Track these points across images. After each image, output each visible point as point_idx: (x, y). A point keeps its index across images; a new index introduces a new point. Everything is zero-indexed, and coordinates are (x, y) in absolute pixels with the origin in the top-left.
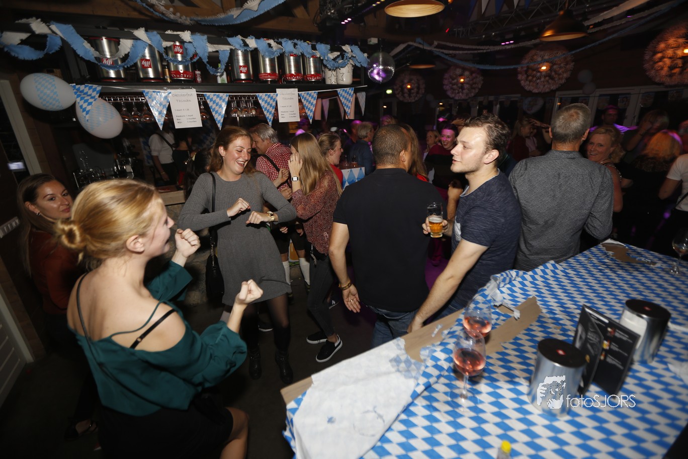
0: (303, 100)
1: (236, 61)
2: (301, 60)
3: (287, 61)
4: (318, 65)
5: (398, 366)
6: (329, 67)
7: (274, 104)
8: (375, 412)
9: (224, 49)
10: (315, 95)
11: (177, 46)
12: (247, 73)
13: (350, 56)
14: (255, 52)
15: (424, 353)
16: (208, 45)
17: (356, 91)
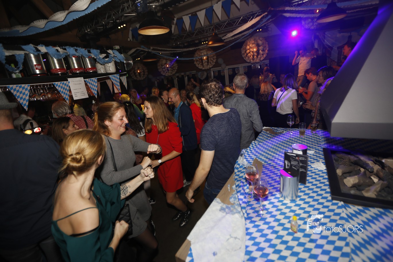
0: (88, 84)
1: (30, 61)
2: (80, 60)
3: (70, 60)
4: (93, 62)
5: (225, 211)
6: (101, 63)
8: (232, 237)
9: (20, 54)
10: (96, 80)
12: (42, 70)
13: (113, 56)
14: (45, 54)
15: (232, 200)
16: (4, 50)
17: (121, 76)
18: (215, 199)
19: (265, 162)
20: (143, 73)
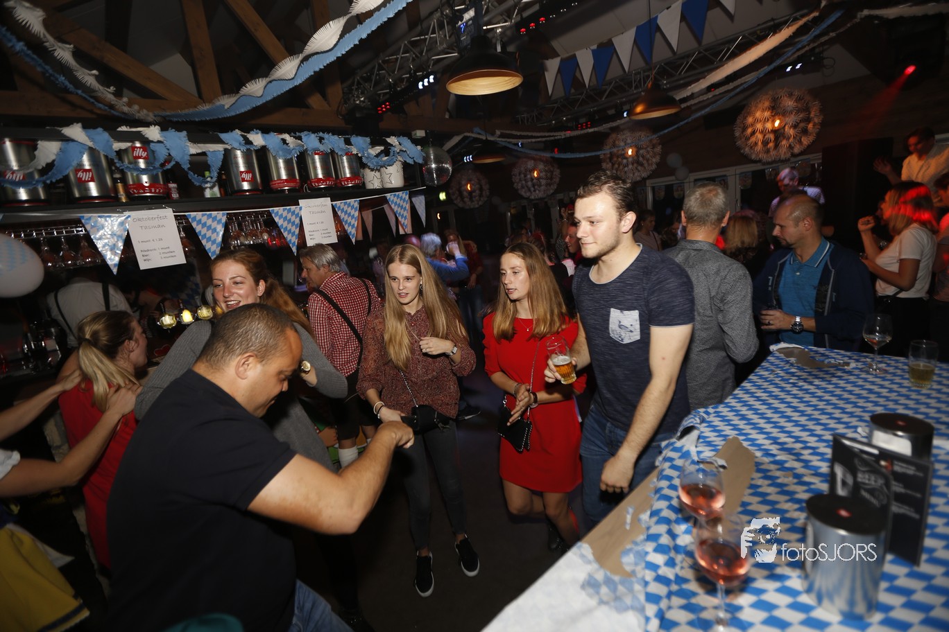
0: (339, 213)
1: (234, 165)
2: (330, 159)
3: (310, 161)
4: (354, 164)
5: (598, 593)
6: (372, 166)
7: (297, 221)
9: (214, 150)
10: (357, 205)
11: (137, 148)
12: (253, 181)
13: (398, 151)
14: (263, 153)
16: (189, 144)
17: (411, 196)
18: (579, 544)
19: (767, 453)
20: (477, 192)
